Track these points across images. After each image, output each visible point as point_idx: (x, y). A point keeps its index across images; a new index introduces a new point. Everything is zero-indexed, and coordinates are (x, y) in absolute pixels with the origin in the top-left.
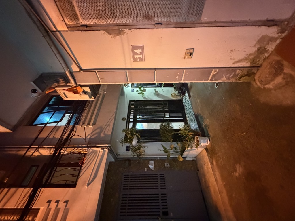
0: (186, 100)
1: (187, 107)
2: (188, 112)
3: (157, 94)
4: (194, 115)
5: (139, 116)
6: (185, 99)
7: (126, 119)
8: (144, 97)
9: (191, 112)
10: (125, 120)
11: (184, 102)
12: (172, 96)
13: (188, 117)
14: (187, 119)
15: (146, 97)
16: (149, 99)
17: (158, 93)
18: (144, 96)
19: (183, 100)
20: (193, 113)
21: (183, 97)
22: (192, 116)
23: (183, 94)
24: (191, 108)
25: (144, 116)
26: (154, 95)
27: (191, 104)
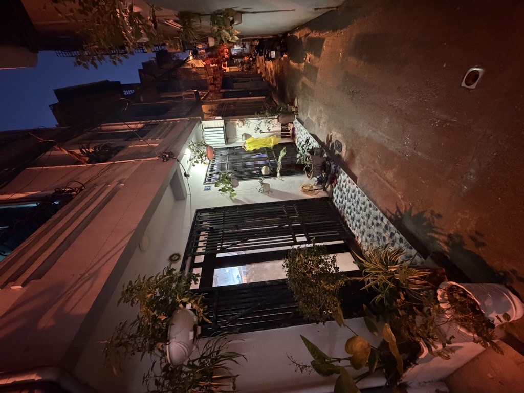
0: (345, 190)
1: (352, 207)
2: (359, 221)
3: (267, 190)
4: (386, 220)
5: (221, 245)
6: (341, 190)
7: (182, 256)
8: (236, 199)
9: (369, 216)
10: (178, 259)
11: (337, 200)
12: (305, 191)
13: (360, 235)
14: (359, 241)
15: (241, 199)
16: (248, 203)
17: (270, 189)
18: (235, 197)
19: (334, 195)
20: (382, 215)
21: (332, 188)
22: (378, 225)
23: (331, 183)
24: (368, 203)
25: (234, 244)
26: (260, 194)
27: (367, 193)
